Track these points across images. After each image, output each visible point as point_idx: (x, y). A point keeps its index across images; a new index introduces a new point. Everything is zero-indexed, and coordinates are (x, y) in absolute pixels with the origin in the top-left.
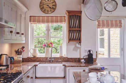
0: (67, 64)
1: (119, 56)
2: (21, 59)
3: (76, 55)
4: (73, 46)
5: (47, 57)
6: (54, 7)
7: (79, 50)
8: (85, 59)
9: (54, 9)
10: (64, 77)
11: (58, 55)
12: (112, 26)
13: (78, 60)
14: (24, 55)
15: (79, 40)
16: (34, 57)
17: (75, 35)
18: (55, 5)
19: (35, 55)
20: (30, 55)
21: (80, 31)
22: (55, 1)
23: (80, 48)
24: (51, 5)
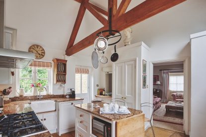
2: (8, 99)
3: (60, 93)
4: (58, 86)
5: (36, 95)
6: (43, 54)
7: (62, 89)
8: (69, 95)
9: (43, 56)
11: (44, 93)
13: (63, 96)
15: (64, 82)
16: (21, 96)
17: (61, 78)
18: (44, 53)
19: (22, 94)
21: (65, 75)
22: (43, 50)
23: (64, 87)
24: (40, 52)
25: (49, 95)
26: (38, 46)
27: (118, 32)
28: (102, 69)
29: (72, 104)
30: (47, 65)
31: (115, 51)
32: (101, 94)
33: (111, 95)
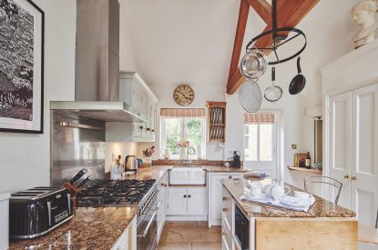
0: (209, 168)
1: (270, 159)
2: (151, 162)
3: (218, 157)
4: (215, 146)
5: (182, 159)
6: (192, 97)
7: (221, 151)
8: (230, 162)
9: (192, 100)
10: (205, 185)
11: (195, 157)
12: (263, 121)
13: (221, 164)
14: (154, 157)
15: (223, 138)
16: (167, 159)
17: (219, 132)
18: (193, 95)
19: (167, 156)
20: (162, 157)
21: (224, 127)
22: (192, 91)
23: (223, 149)
24: (187, 95)
25: (200, 160)
26: (184, 86)
27: (291, 29)
28: (305, 110)
29: (230, 177)
30: (199, 113)
31: (299, 70)
32: (302, 165)
33: (321, 169)
